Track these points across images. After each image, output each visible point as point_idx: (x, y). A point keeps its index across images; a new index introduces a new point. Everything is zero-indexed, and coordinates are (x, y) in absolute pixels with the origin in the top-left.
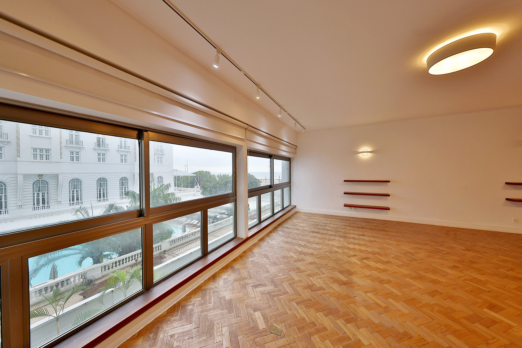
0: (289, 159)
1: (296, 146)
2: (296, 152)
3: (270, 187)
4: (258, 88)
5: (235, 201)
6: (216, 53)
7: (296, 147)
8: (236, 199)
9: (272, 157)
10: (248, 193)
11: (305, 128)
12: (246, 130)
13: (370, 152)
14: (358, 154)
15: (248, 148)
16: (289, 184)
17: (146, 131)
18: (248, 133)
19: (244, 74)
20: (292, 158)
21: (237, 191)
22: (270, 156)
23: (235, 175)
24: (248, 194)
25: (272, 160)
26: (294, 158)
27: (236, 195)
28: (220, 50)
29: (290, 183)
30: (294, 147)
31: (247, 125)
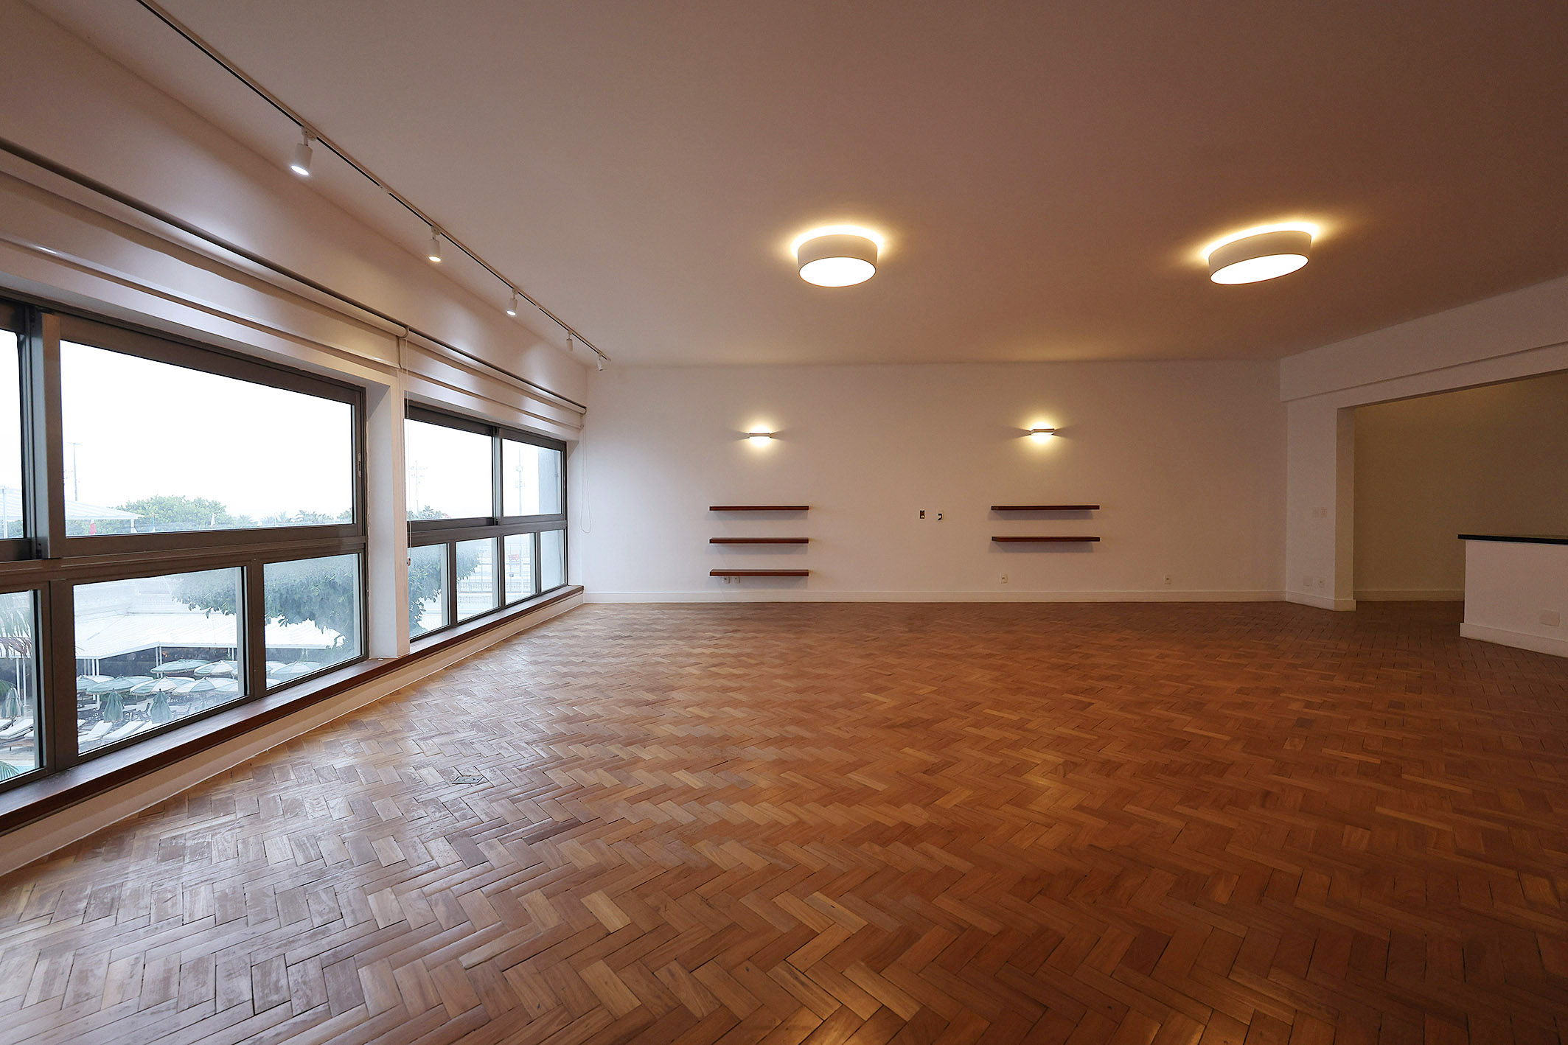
0: (560, 446)
1: (584, 408)
2: (582, 426)
3: (491, 521)
4: (438, 234)
5: (363, 551)
6: (301, 138)
7: (582, 410)
8: (365, 545)
9: (496, 432)
10: (408, 531)
11: (607, 355)
12: (401, 342)
13: (771, 436)
14: (740, 439)
15: (405, 394)
16: (561, 521)
17: (50, 311)
18: (405, 350)
19: (390, 194)
20: (572, 441)
21: (370, 520)
22: (489, 430)
23: (360, 472)
24: (408, 535)
25: (498, 440)
26: (578, 442)
27: (365, 532)
28: (314, 131)
29: (566, 519)
30: (576, 410)
31: (405, 326)
